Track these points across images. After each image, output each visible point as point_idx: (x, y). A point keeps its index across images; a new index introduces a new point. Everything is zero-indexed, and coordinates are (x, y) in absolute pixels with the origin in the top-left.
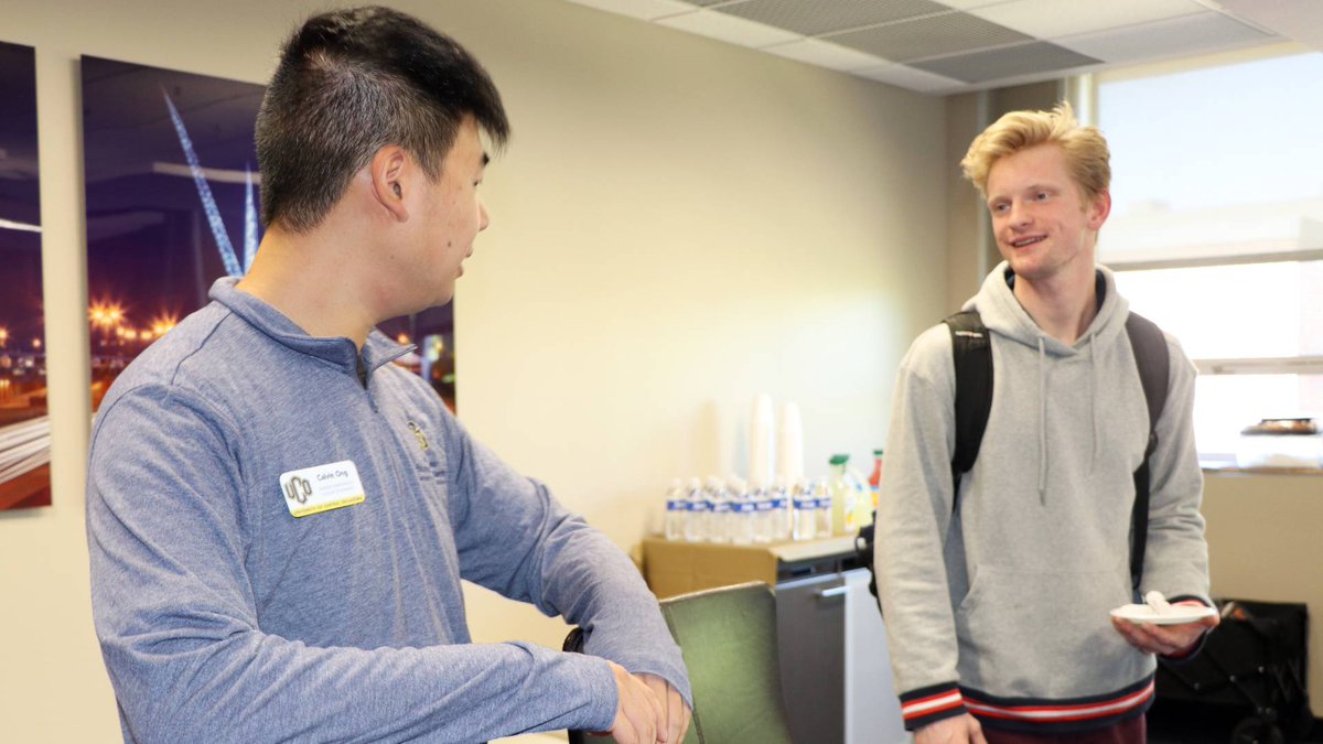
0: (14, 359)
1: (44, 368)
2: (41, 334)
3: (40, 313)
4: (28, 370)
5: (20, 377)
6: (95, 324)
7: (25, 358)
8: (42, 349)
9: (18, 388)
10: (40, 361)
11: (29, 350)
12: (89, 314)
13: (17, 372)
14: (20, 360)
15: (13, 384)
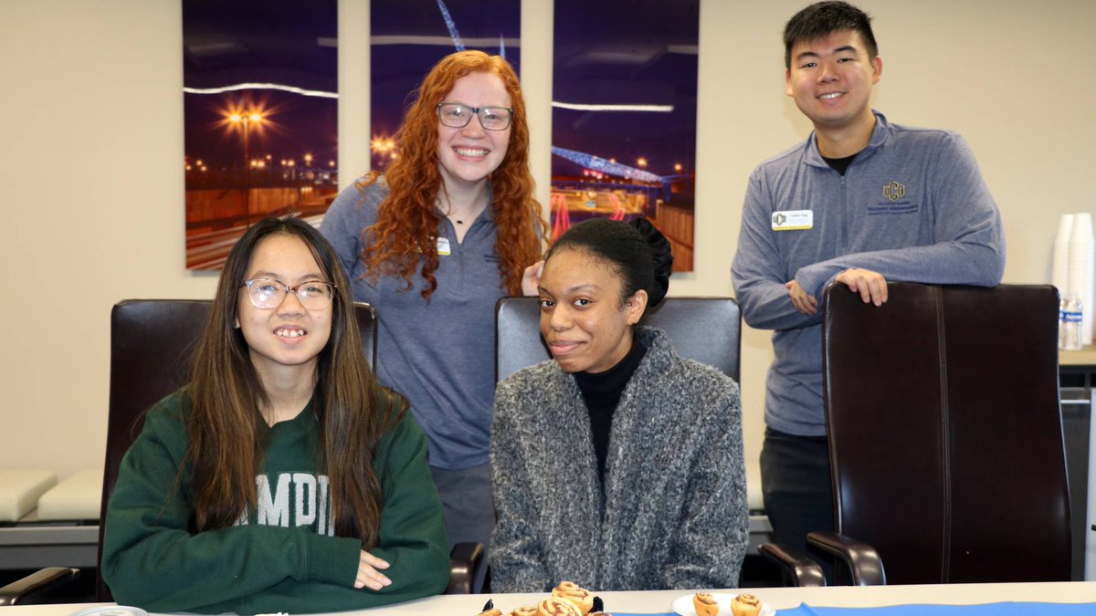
0: (316, 174)
1: (337, 180)
2: (335, 157)
3: (335, 144)
4: (325, 181)
5: (319, 186)
6: (375, 151)
7: (323, 173)
8: (336, 167)
9: (318, 193)
10: (334, 175)
11: (327, 168)
12: (371, 144)
13: (317, 182)
14: (320, 175)
15: (314, 190)
